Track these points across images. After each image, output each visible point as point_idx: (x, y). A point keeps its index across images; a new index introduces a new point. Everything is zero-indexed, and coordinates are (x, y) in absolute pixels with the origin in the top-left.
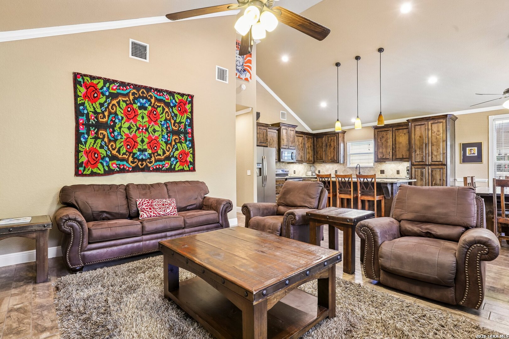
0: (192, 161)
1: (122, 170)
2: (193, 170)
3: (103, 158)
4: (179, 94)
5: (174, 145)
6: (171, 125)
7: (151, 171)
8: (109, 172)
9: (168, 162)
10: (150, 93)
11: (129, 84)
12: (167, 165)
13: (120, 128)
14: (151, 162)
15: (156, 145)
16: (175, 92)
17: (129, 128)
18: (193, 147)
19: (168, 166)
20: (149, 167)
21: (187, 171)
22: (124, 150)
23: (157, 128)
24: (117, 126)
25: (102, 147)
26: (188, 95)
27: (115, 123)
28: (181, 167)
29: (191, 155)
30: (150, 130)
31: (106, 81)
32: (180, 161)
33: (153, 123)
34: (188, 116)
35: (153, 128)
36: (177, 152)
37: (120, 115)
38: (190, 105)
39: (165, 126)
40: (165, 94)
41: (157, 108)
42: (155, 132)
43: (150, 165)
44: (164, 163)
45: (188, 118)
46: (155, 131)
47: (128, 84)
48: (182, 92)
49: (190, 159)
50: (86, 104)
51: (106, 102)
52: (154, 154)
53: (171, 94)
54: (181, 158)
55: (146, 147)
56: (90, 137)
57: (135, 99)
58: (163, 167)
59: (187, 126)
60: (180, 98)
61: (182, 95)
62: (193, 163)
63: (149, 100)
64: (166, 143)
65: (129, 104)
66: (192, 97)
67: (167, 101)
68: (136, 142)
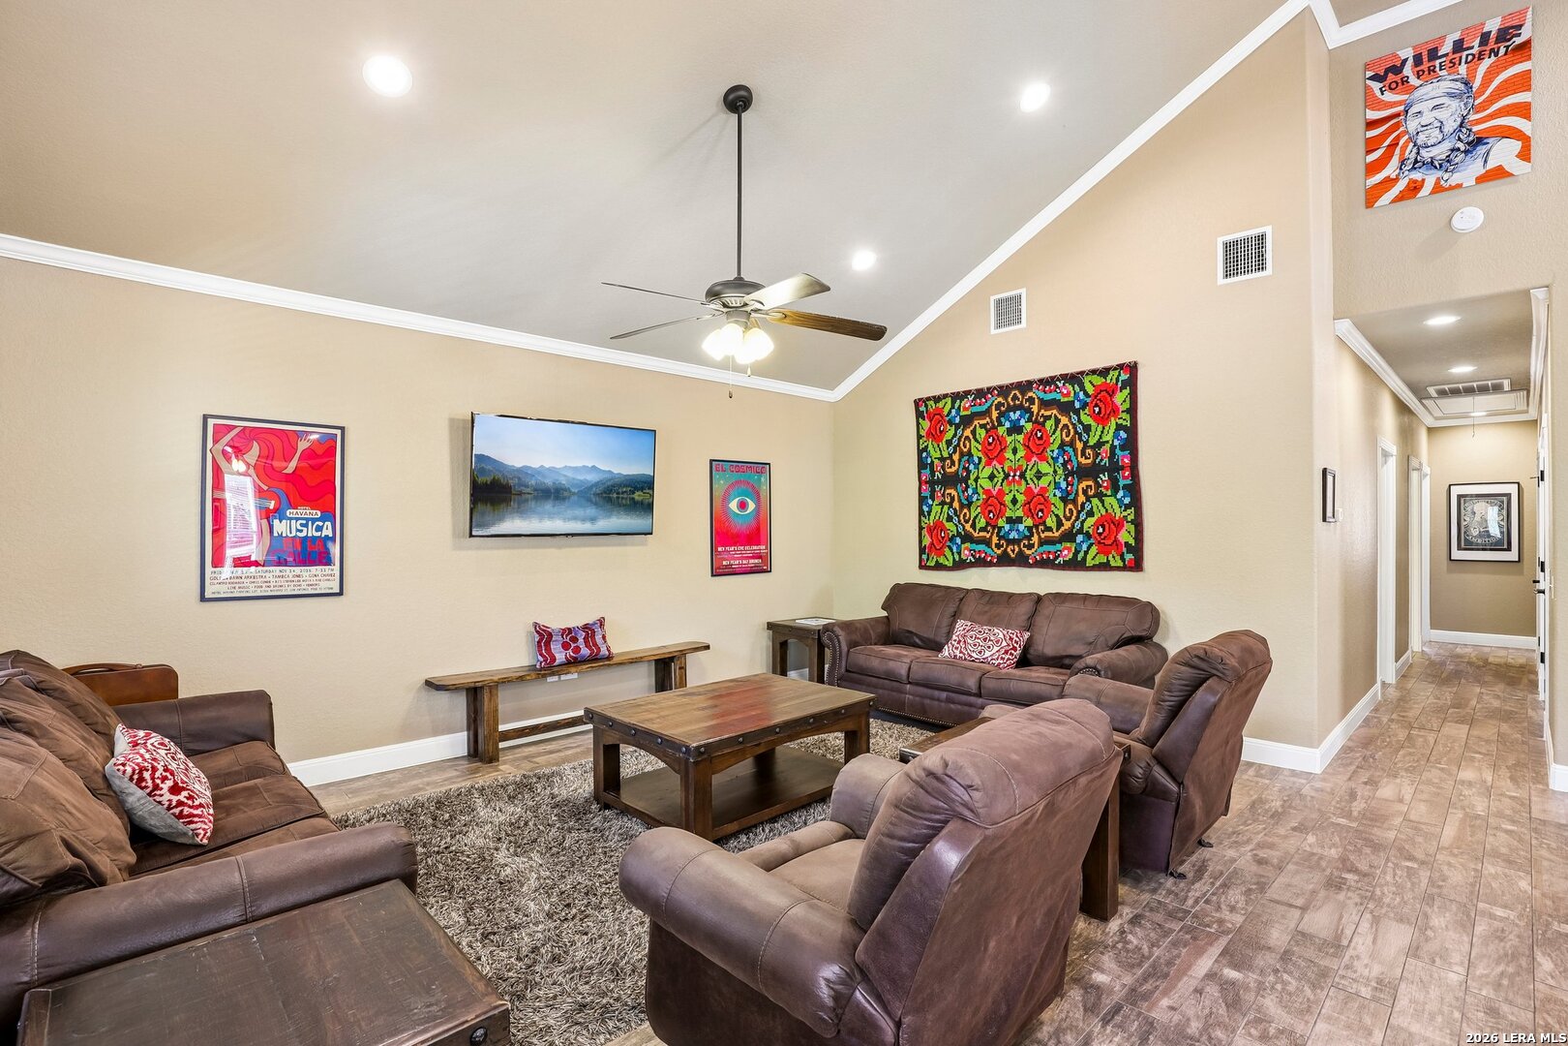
0: (1132, 542)
1: (981, 563)
2: (1137, 566)
3: (951, 540)
4: (1094, 372)
5: (1083, 504)
6: (1076, 455)
7: (1030, 566)
8: (960, 565)
9: (1068, 545)
10: (1030, 394)
11: (990, 390)
12: (1066, 552)
13: (977, 478)
14: (1030, 546)
15: (1042, 507)
16: (1082, 373)
17: (992, 477)
18: (1136, 503)
19: (1067, 555)
20: (1028, 557)
21: (1118, 569)
22: (982, 523)
23: (1044, 467)
24: (972, 477)
25: (950, 519)
26: (1121, 367)
27: (969, 472)
28: (1102, 559)
29: (1132, 528)
30: (1029, 474)
31: (957, 397)
32: (1099, 542)
33: (1035, 459)
34: (1120, 422)
35: (1035, 470)
36: (1091, 521)
37: (976, 454)
38: (1126, 392)
39: (1061, 460)
40: (1060, 385)
41: (1045, 421)
42: (1039, 478)
43: (1028, 552)
44: (1058, 547)
45: (1119, 427)
46: (1039, 475)
47: (988, 389)
48: (1100, 365)
49: (1126, 536)
50: (930, 448)
51: (955, 435)
52: (1037, 527)
53: (1074, 379)
54: (1100, 534)
55: (1020, 513)
56: (936, 502)
57: (1002, 414)
58: (1056, 558)
59: (1118, 451)
60: (1098, 380)
61: (1104, 372)
62: (1136, 549)
63: (1029, 410)
64: (1064, 500)
65: (991, 430)
66: (1132, 369)
67: (1066, 399)
68: (1002, 504)
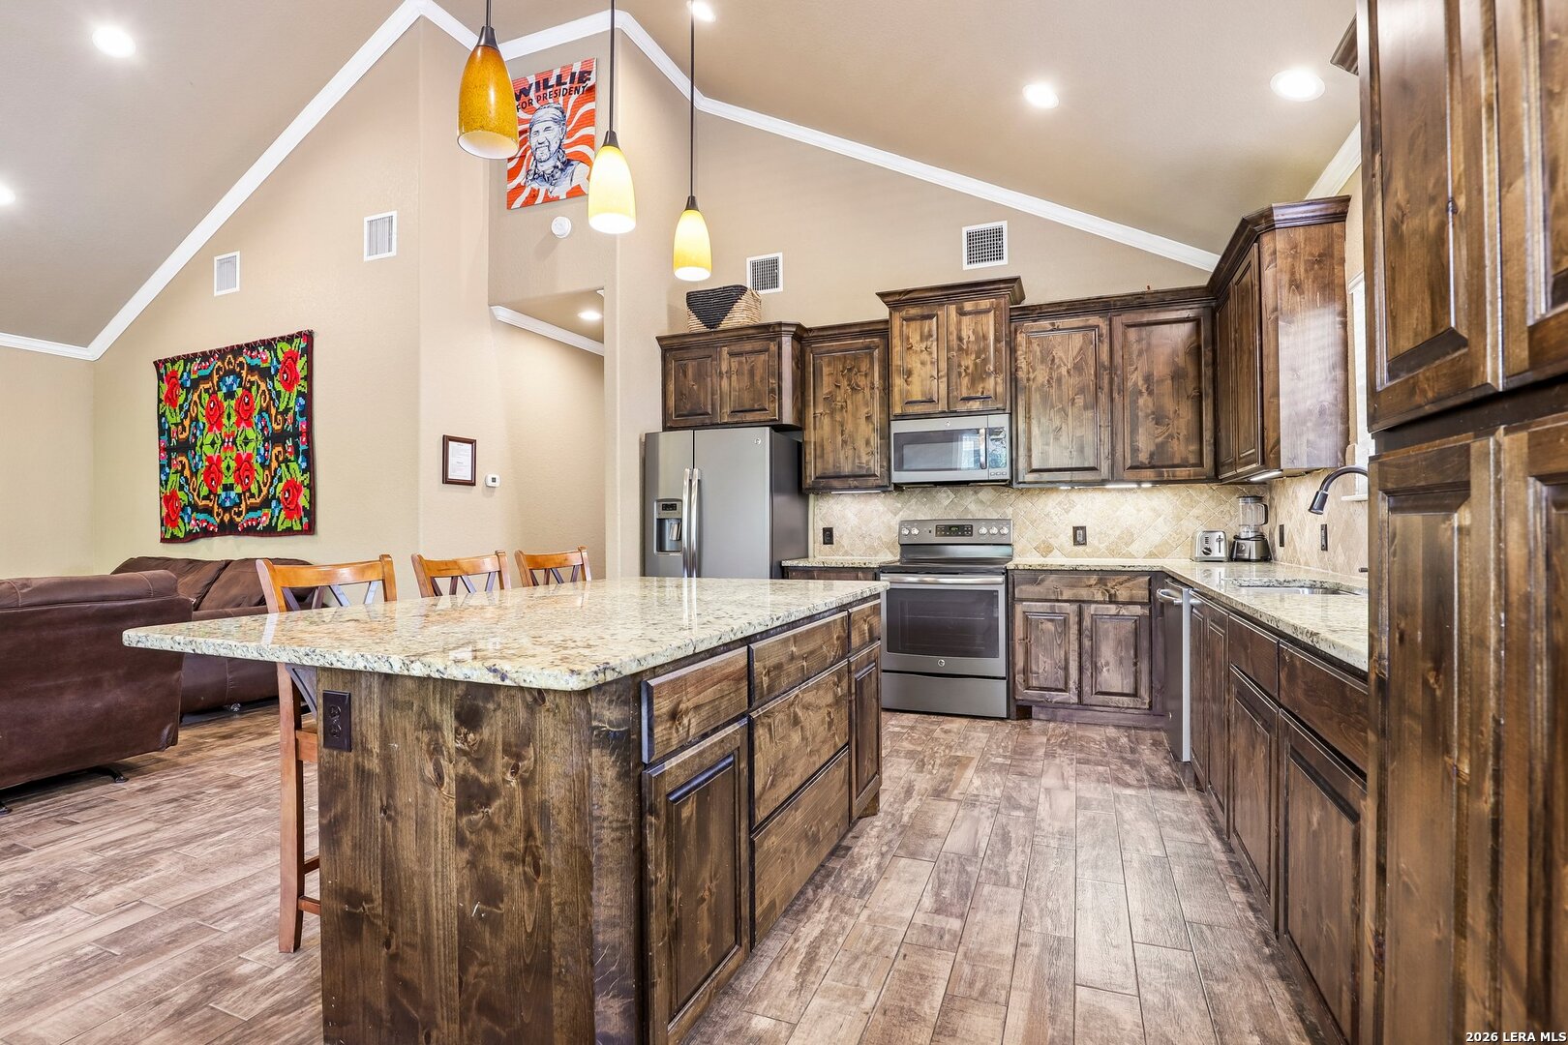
0: (307, 506)
1: (206, 533)
2: (310, 529)
3: (183, 509)
4: (282, 339)
5: (275, 470)
6: (271, 421)
7: (239, 534)
8: (191, 537)
9: (266, 511)
10: (241, 359)
11: (212, 353)
12: (264, 518)
13: (202, 444)
14: (239, 514)
15: (247, 473)
16: (274, 339)
17: (213, 444)
18: (310, 469)
19: (265, 521)
20: (237, 525)
21: (298, 533)
22: (205, 491)
23: (251, 434)
24: (199, 444)
25: (181, 488)
26: (300, 335)
27: (196, 438)
28: (287, 524)
29: (305, 491)
30: (239, 441)
31: (189, 359)
32: (286, 508)
33: (243, 424)
34: (300, 388)
35: (243, 437)
36: (281, 486)
37: (202, 419)
38: (304, 359)
39: (260, 427)
40: (261, 350)
41: (250, 387)
42: (246, 444)
43: (238, 520)
44: (259, 513)
45: (300, 394)
46: (246, 441)
47: (211, 352)
48: (285, 333)
49: (303, 501)
50: (167, 413)
51: (186, 400)
52: (244, 493)
53: (269, 344)
54: (286, 499)
55: (231, 480)
56: (173, 471)
57: (221, 379)
58: (258, 524)
59: (298, 417)
60: (286, 347)
61: (290, 339)
62: (311, 513)
63: (239, 375)
64: (263, 465)
65: (213, 395)
66: (308, 336)
67: (265, 365)
68: (220, 471)
